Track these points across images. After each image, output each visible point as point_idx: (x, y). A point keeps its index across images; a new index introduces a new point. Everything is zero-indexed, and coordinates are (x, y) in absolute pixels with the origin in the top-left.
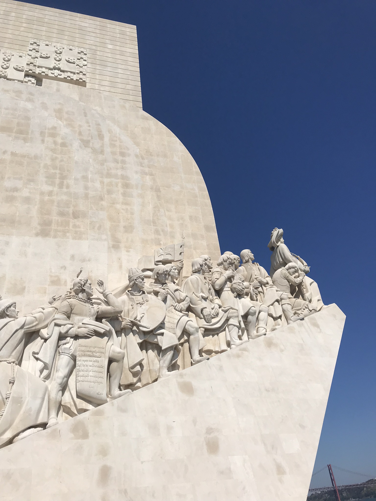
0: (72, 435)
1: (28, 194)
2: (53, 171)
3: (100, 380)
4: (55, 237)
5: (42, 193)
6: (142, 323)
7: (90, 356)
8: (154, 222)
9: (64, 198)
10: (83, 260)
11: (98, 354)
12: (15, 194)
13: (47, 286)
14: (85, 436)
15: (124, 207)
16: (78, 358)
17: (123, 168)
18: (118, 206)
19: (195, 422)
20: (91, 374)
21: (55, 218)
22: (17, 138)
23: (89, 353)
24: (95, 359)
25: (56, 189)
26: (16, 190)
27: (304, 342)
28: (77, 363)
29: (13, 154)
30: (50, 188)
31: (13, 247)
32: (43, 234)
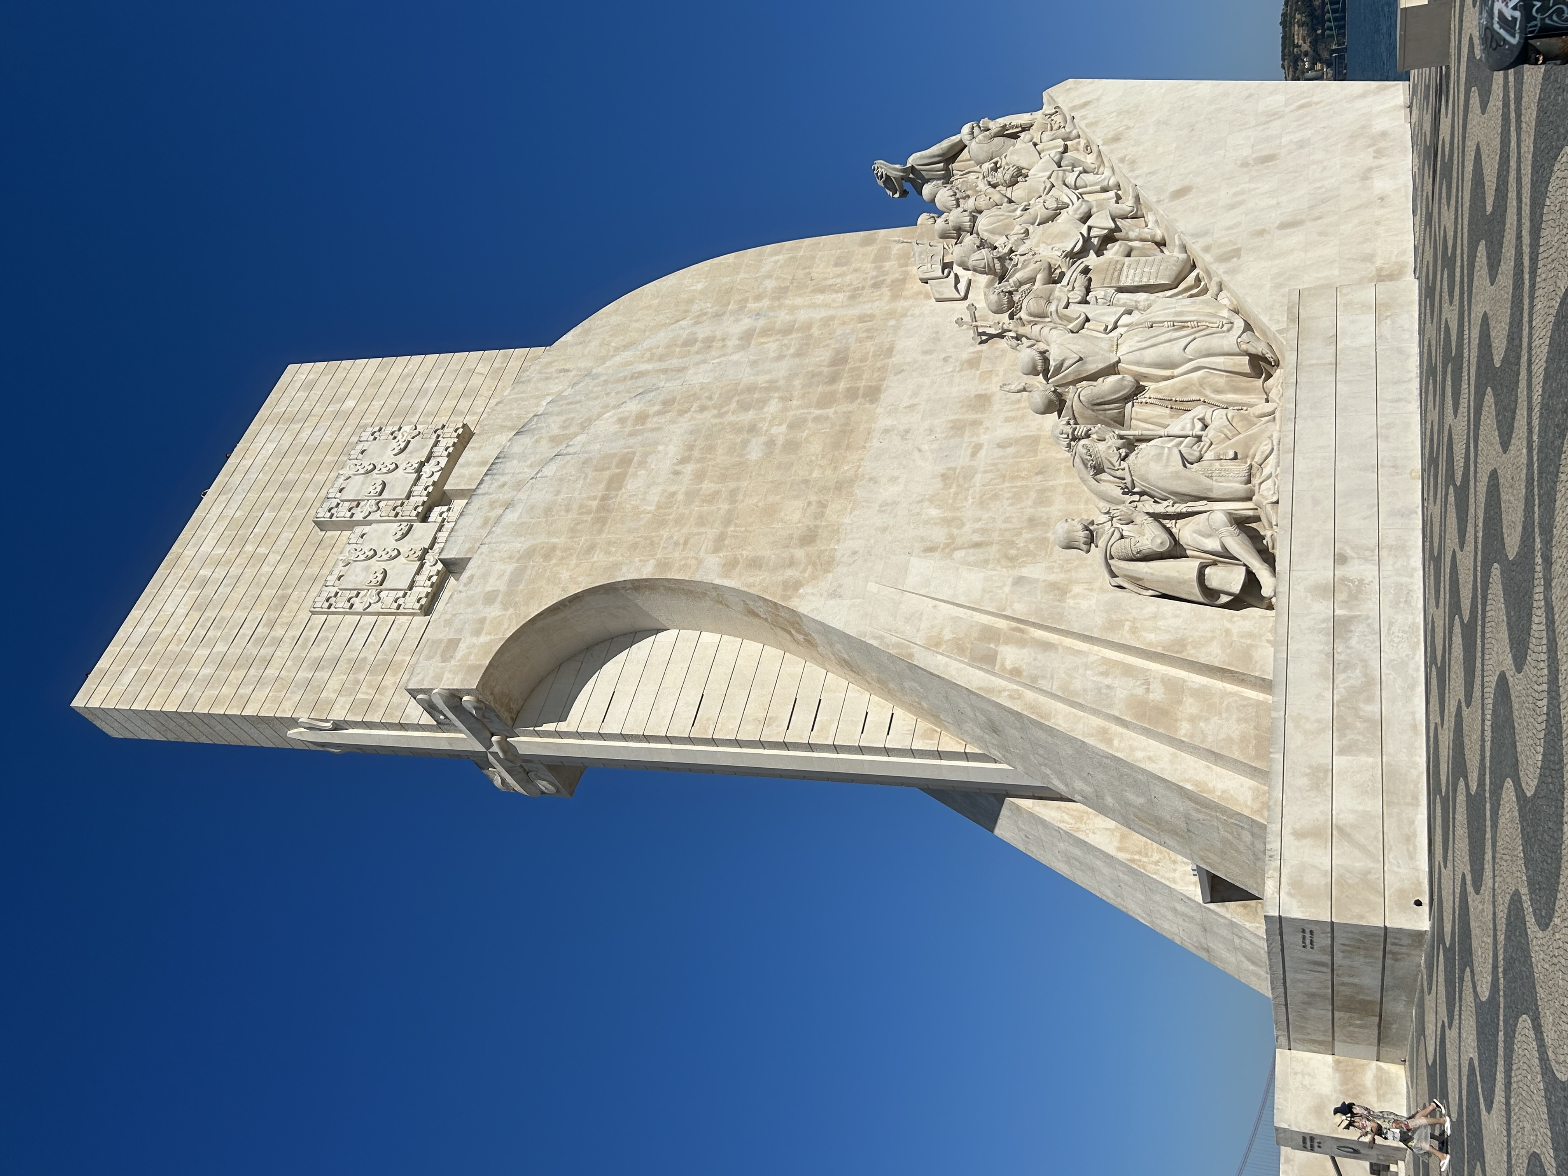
1: (784, 427)
2: (733, 405)
4: (883, 380)
5: (785, 409)
6: (1069, 249)
9: (798, 381)
11: (1119, 267)
12: (780, 441)
13: (979, 372)
17: (724, 340)
19: (1230, 178)
21: (842, 386)
22: (642, 464)
24: (1125, 267)
27: (1115, 112)
30: (775, 402)
31: (895, 422)
32: (873, 393)
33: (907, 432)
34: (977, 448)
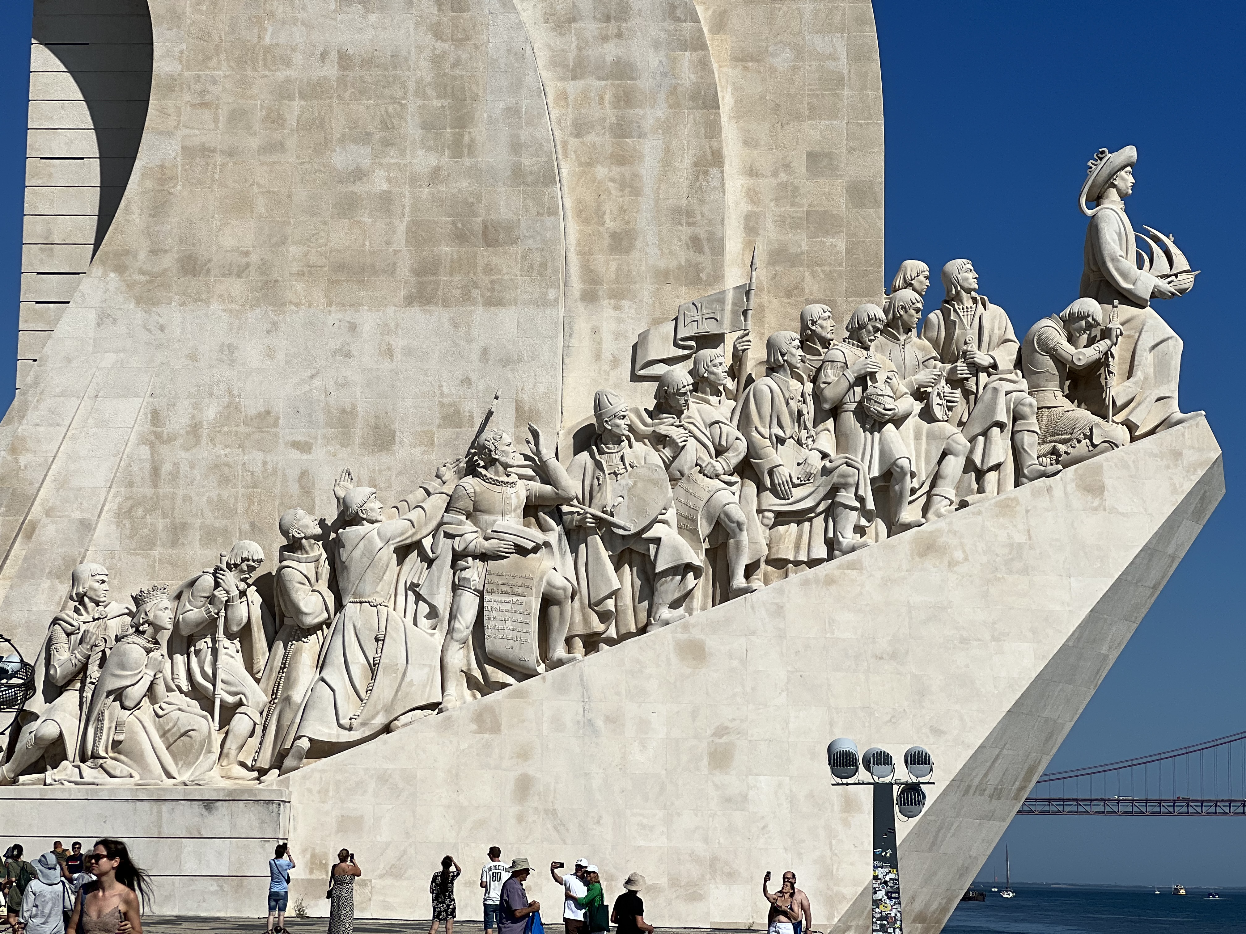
0: (474, 727)
1: (385, 186)
2: (436, 103)
3: (523, 637)
4: (445, 303)
5: (415, 180)
6: (615, 520)
7: (506, 593)
8: (690, 213)
9: (463, 184)
10: (507, 362)
11: (520, 590)
12: (360, 188)
13: (436, 429)
14: (496, 729)
15: (616, 171)
16: (486, 596)
17: (619, 36)
18: (601, 171)
19: (694, 715)
20: (509, 624)
21: (446, 250)
23: (504, 588)
24: (515, 598)
25: (445, 159)
26: (358, 175)
27: (1030, 538)
28: (485, 604)
30: (433, 161)
31: (365, 335)
32: (423, 297)
33: (348, 355)
34: (305, 447)
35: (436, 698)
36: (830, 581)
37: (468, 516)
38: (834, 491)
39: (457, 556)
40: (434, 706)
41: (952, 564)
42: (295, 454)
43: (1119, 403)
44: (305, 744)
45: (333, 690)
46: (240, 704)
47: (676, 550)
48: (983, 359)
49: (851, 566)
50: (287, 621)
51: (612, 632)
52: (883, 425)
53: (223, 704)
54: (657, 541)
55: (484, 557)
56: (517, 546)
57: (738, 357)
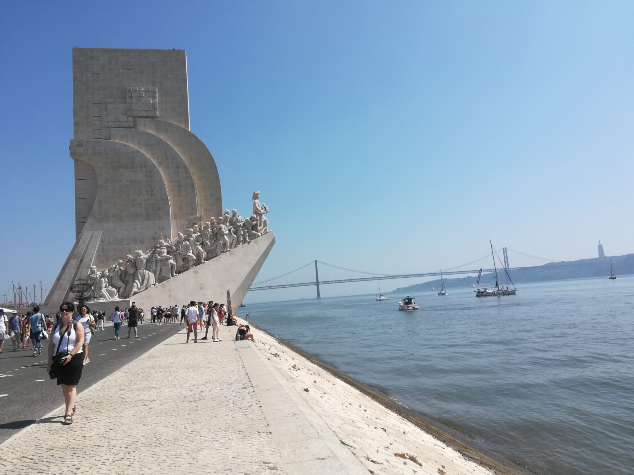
0: (161, 288)
1: (140, 202)
2: (148, 188)
3: (168, 272)
4: (152, 220)
5: (145, 200)
8: (191, 204)
9: (153, 201)
10: (163, 229)
13: (151, 240)
16: (161, 267)
17: (178, 176)
19: (197, 282)
20: (166, 270)
21: (151, 211)
22: (131, 171)
24: (166, 266)
25: (150, 197)
26: (135, 200)
27: (247, 251)
29: (131, 181)
30: (147, 197)
31: (138, 226)
32: (147, 219)
33: (135, 229)
34: (129, 244)
35: (154, 283)
36: (217, 260)
37: (158, 254)
38: (217, 246)
39: (156, 261)
40: (154, 284)
41: (236, 256)
42: (127, 246)
43: (259, 230)
44: (133, 292)
45: (137, 284)
46: (121, 287)
47: (192, 257)
48: (239, 224)
49: (221, 257)
50: (128, 273)
51: (183, 270)
52: (224, 235)
53: (118, 287)
54: (189, 256)
55: (161, 260)
56: (166, 258)
57: (200, 226)
